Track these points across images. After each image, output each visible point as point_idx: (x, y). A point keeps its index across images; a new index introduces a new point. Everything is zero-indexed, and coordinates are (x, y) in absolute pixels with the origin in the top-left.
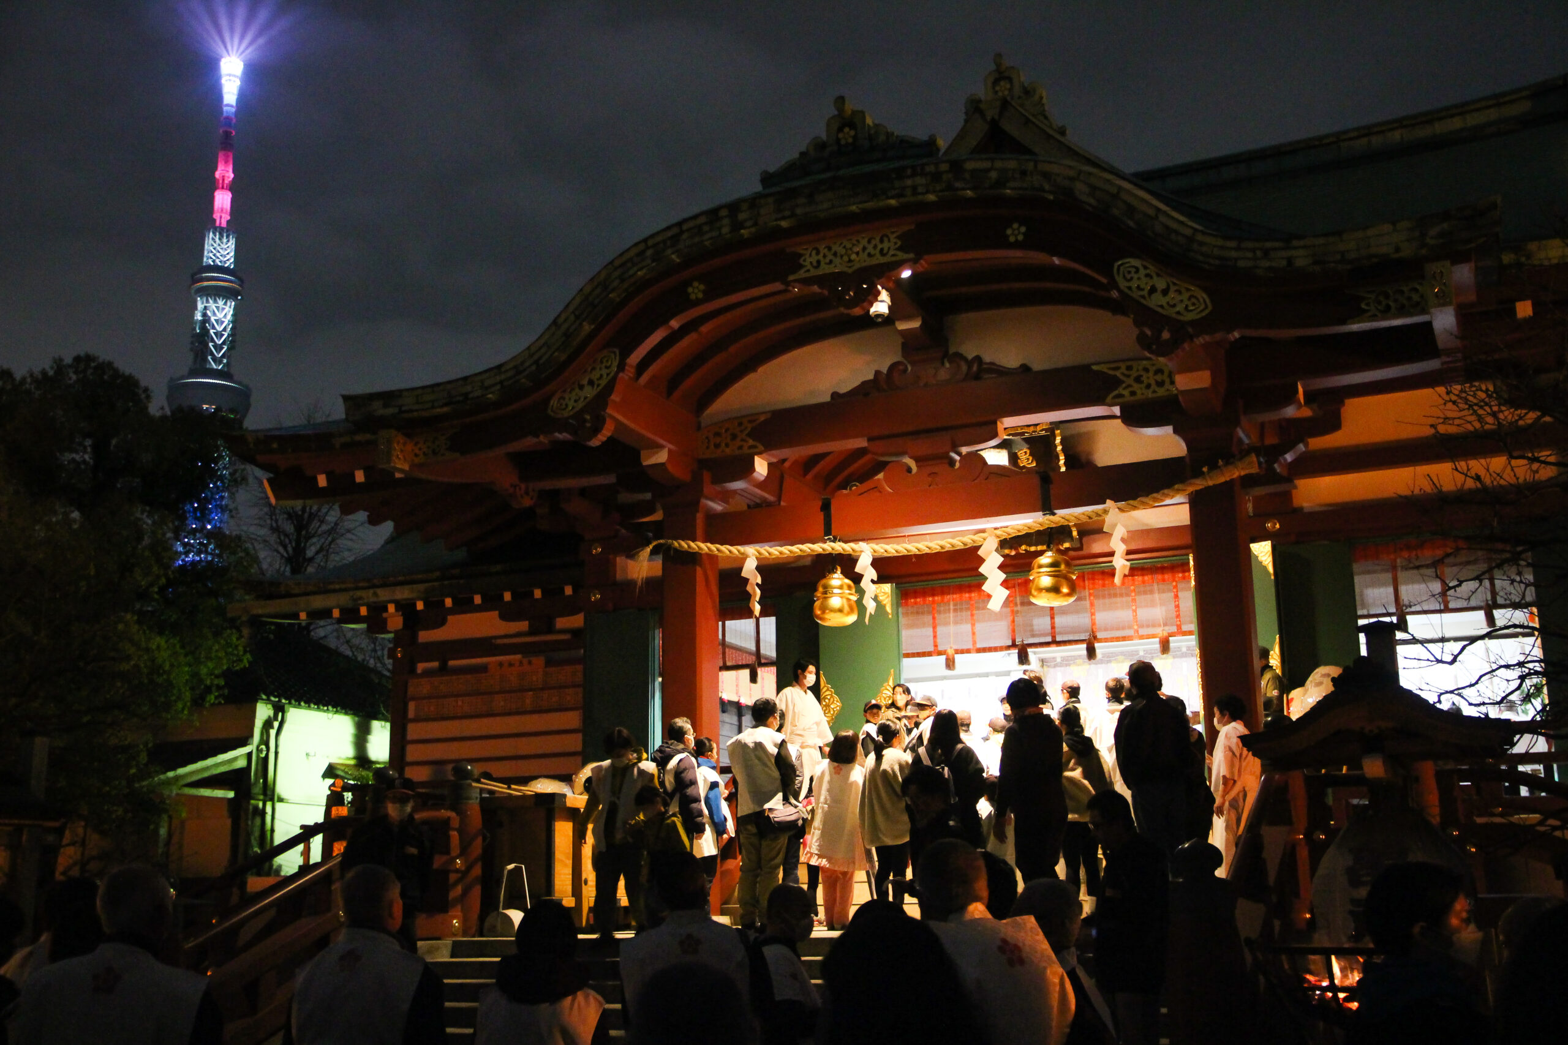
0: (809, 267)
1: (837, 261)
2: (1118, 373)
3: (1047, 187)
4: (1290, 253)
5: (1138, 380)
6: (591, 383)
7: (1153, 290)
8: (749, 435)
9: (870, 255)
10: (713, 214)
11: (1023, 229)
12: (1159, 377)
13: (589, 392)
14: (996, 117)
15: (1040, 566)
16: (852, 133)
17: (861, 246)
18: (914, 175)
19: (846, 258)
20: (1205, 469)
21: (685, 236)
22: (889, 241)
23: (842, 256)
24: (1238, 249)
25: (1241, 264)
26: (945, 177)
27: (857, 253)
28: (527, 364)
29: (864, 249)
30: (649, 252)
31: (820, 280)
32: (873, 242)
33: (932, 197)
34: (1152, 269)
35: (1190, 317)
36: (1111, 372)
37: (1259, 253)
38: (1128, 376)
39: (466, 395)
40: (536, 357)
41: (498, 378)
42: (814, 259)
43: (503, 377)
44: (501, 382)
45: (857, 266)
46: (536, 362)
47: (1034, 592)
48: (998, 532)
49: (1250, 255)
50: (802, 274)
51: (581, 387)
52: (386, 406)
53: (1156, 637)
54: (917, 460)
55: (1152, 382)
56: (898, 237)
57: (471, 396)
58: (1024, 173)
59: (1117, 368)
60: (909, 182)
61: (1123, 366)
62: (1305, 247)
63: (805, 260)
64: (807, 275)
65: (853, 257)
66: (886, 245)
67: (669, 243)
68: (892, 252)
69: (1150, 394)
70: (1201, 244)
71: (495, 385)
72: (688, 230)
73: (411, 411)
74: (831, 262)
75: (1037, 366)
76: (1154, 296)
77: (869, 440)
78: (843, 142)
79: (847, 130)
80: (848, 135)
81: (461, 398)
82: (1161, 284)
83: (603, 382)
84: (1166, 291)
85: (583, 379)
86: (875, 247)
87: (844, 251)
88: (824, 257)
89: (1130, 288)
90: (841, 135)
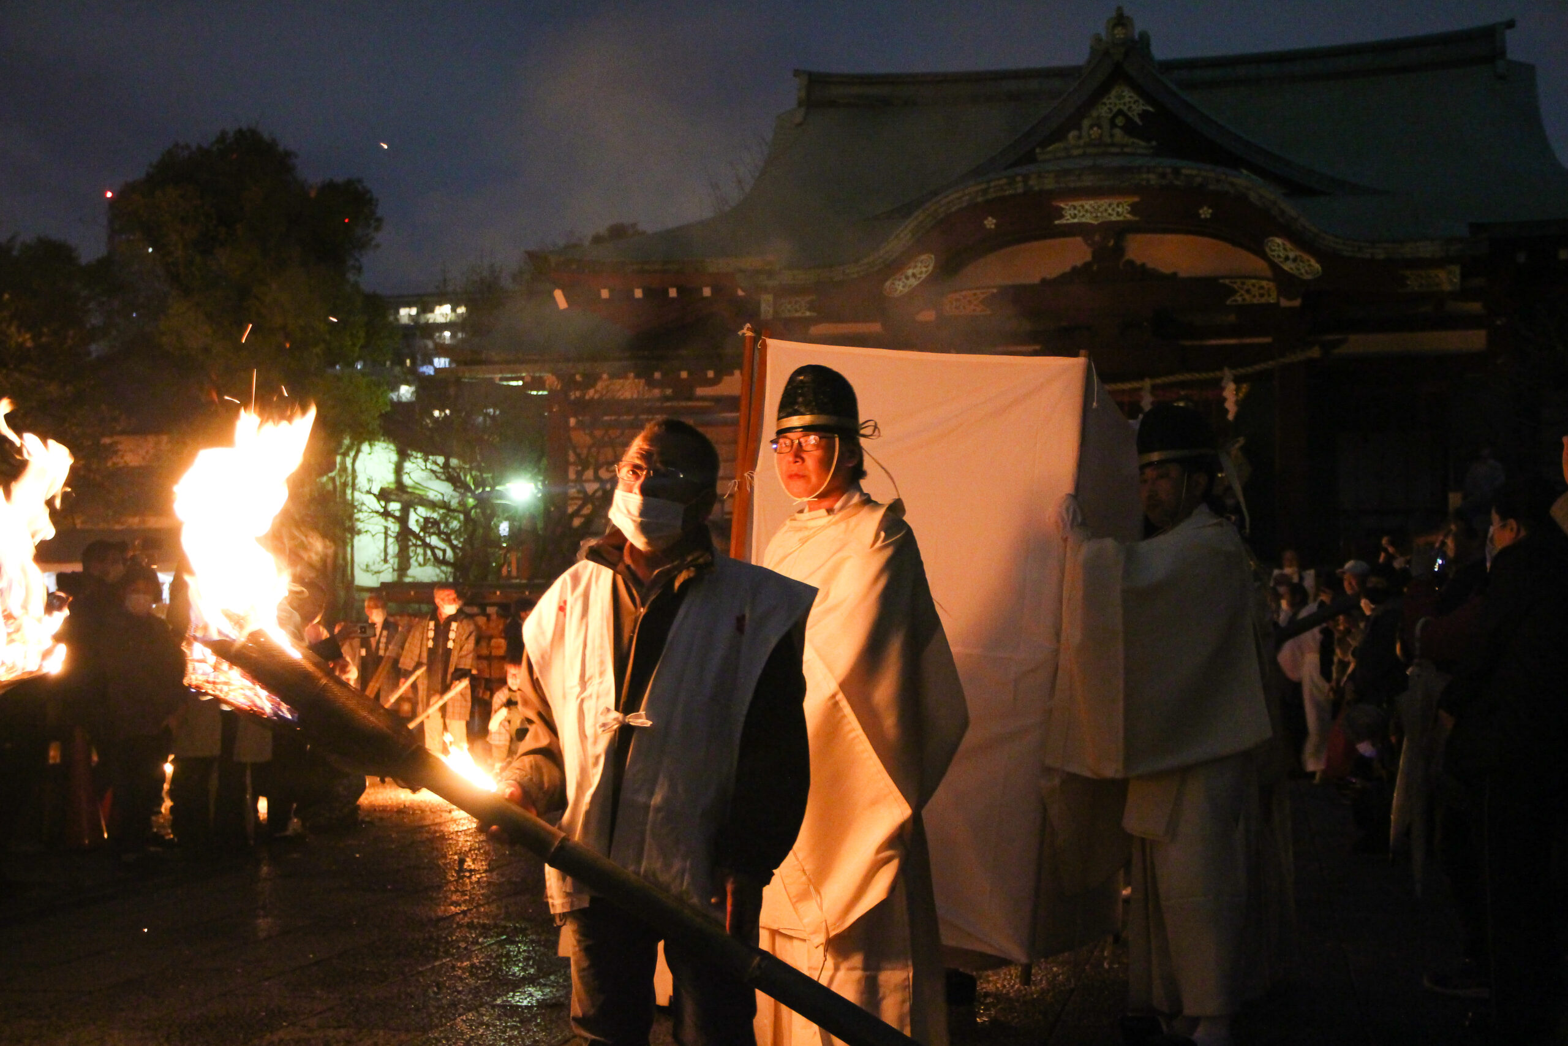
0: (1069, 217)
1: (1088, 215)
2: (1235, 286)
5: (1248, 291)
6: (914, 275)
7: (1287, 258)
9: (1109, 214)
11: (1210, 211)
12: (1262, 291)
13: (912, 282)
16: (1100, 131)
17: (1104, 207)
18: (1148, 172)
19: (1094, 215)
20: (1287, 353)
21: (992, 190)
22: (1123, 207)
23: (1091, 213)
24: (1343, 244)
25: (1345, 253)
27: (1102, 212)
29: (1106, 210)
31: (1077, 226)
32: (1113, 206)
34: (1289, 246)
35: (1309, 277)
36: (1231, 285)
37: (1356, 248)
38: (1242, 289)
40: (883, 258)
42: (1073, 212)
45: (1100, 220)
46: (884, 262)
49: (1350, 248)
50: (1064, 221)
51: (907, 278)
52: (768, 279)
55: (1257, 294)
56: (1128, 205)
57: (835, 279)
58: (1218, 181)
59: (1235, 283)
60: (1145, 176)
61: (1239, 281)
62: (1383, 248)
63: (1066, 212)
64: (1066, 222)
65: (1099, 214)
66: (1120, 209)
67: (980, 194)
68: (1124, 214)
69: (1255, 301)
70: (1323, 238)
72: (994, 187)
73: (789, 284)
74: (1083, 216)
75: (1182, 274)
76: (1288, 263)
78: (1093, 137)
79: (1095, 129)
81: (827, 280)
82: (1292, 255)
83: (923, 276)
84: (1295, 260)
85: (910, 272)
86: (1113, 210)
87: (1092, 210)
88: (1079, 211)
89: (1274, 256)
90: (1091, 132)
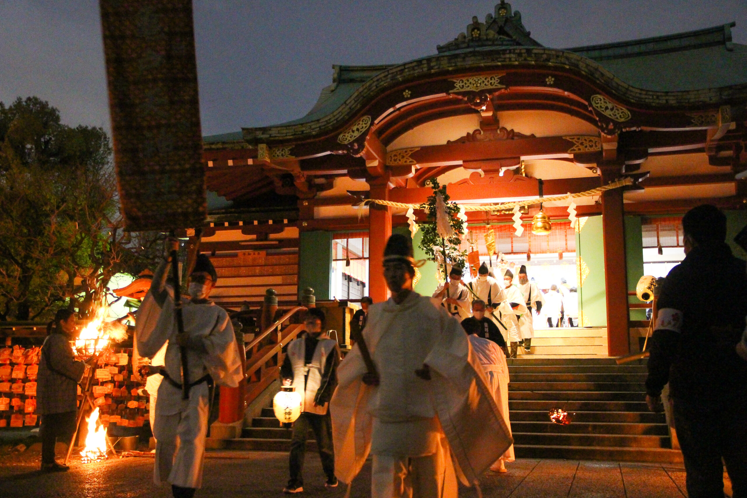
0: (459, 88)
1: (471, 86)
2: (574, 141)
3: (567, 63)
4: (667, 98)
5: (582, 144)
6: (358, 130)
7: (607, 108)
8: (410, 156)
9: (485, 85)
10: (419, 62)
11: (553, 79)
12: (591, 144)
13: (357, 134)
14: (503, 25)
15: (537, 218)
16: (478, 32)
17: (482, 81)
18: (510, 53)
19: (475, 85)
20: (609, 182)
21: (406, 70)
22: (494, 79)
23: (473, 84)
24: (646, 94)
25: (647, 100)
26: (523, 55)
27: (480, 84)
28: (333, 119)
29: (483, 82)
30: (390, 76)
31: (464, 94)
32: (487, 80)
33: (517, 63)
34: (607, 101)
35: (623, 120)
36: (570, 140)
37: (655, 97)
38: (578, 142)
39: (302, 131)
40: (336, 117)
41: (318, 126)
42: (461, 84)
43: (320, 124)
44: (320, 127)
45: (479, 90)
46: (336, 119)
47: (534, 229)
48: (520, 203)
49: (651, 97)
50: (455, 90)
51: (353, 131)
52: (263, 134)
53: (556, 252)
54: (485, 171)
55: (588, 146)
56: (498, 78)
57: (305, 132)
58: (558, 56)
59: (574, 139)
60: (508, 56)
61: (576, 137)
62: (674, 96)
63: (456, 85)
64: (457, 91)
65: (479, 85)
66: (493, 81)
67: (399, 73)
68: (495, 84)
69: (587, 150)
70: (631, 91)
71: (317, 128)
72: (408, 68)
73: (275, 137)
74: (468, 86)
75: (538, 135)
76: (607, 111)
77: (464, 162)
78: (474, 36)
79: (476, 31)
80: (476, 33)
81: (300, 133)
82: (610, 106)
83: (364, 130)
84: (612, 109)
85: (355, 128)
86: (488, 81)
87: (474, 82)
88: (466, 84)
89: (597, 107)
90: (473, 33)
